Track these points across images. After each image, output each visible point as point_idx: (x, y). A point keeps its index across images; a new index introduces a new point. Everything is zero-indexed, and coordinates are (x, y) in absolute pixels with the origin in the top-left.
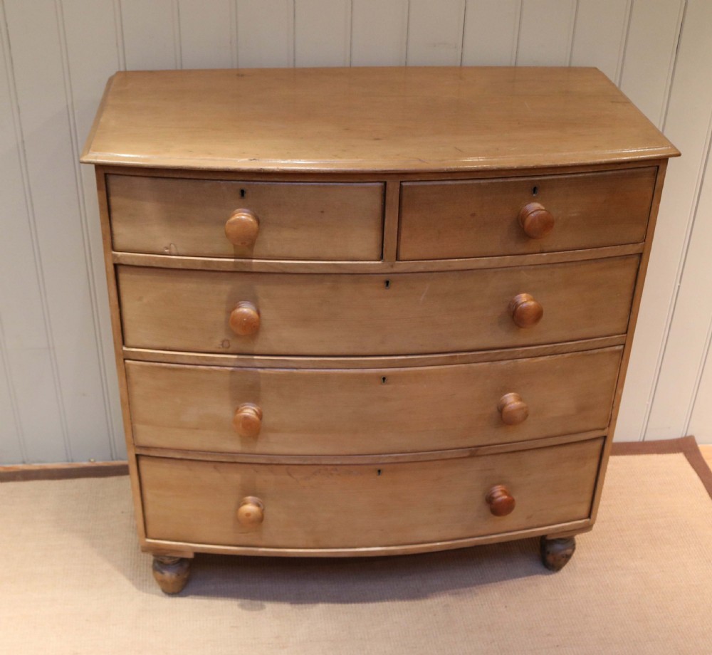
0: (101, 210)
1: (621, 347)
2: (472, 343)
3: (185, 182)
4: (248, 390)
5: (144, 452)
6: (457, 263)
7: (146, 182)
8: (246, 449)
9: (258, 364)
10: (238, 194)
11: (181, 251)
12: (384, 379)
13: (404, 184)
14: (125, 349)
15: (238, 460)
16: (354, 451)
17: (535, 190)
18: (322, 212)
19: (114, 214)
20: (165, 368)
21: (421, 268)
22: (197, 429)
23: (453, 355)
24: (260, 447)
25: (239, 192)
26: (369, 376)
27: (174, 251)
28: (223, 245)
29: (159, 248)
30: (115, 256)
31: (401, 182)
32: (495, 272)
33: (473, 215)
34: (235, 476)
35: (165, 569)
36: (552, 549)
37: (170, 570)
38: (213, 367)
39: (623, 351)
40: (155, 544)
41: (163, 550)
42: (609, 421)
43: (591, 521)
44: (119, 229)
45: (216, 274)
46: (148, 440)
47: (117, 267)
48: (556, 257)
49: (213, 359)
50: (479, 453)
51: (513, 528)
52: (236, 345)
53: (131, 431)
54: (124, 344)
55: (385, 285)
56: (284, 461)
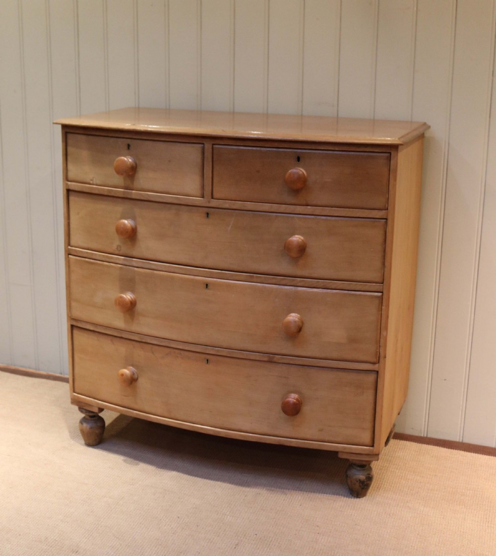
0: (63, 155)
1: (380, 294)
2: (264, 268)
3: (102, 138)
4: (128, 283)
5: (75, 323)
6: (249, 205)
7: (83, 138)
8: (128, 329)
9: (135, 264)
10: (126, 147)
11: (98, 182)
12: (207, 285)
13: (215, 146)
14: (69, 247)
15: (123, 336)
16: (190, 340)
17: (299, 159)
18: (169, 161)
19: (69, 158)
20: (87, 262)
21: (227, 206)
22: (102, 308)
23: (253, 274)
24: (135, 328)
26: (197, 281)
27: (95, 183)
28: (118, 180)
29: (88, 180)
30: (67, 184)
31: (213, 144)
32: (276, 216)
33: (258, 171)
34: (122, 349)
35: (85, 422)
36: (349, 473)
37: (88, 423)
38: (112, 264)
39: (381, 298)
40: (78, 397)
41: (82, 403)
42: (379, 358)
43: (375, 450)
44: (70, 167)
45: (115, 199)
46: (77, 313)
47: (69, 192)
48: (318, 210)
49: (112, 258)
50: (275, 360)
51: (308, 436)
52: (124, 250)
53: (69, 307)
54: (69, 245)
55: (206, 215)
56: (149, 340)
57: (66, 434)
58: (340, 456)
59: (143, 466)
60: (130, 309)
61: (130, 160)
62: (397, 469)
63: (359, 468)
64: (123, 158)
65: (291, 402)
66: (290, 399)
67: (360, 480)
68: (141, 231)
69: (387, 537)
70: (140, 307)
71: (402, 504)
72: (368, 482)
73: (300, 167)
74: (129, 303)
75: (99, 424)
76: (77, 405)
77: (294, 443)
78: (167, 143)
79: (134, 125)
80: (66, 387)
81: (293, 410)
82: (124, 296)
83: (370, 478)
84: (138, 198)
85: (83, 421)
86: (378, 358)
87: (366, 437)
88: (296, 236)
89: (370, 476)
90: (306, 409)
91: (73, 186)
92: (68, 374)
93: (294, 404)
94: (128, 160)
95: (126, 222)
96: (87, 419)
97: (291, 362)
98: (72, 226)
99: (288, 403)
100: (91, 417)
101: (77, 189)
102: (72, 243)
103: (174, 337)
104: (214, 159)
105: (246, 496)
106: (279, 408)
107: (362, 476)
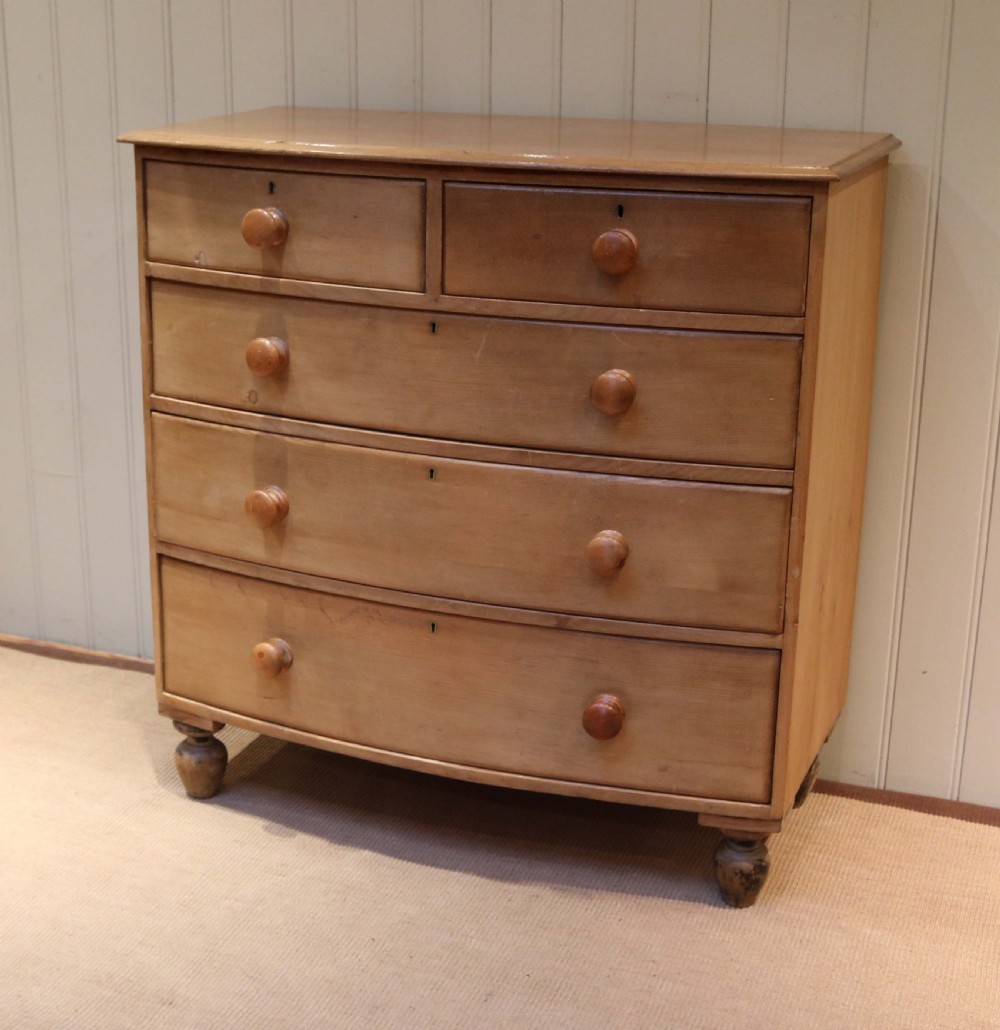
0: (138, 206)
1: (787, 491)
2: (548, 436)
3: (216, 171)
4: (272, 468)
5: (165, 551)
6: (519, 308)
7: (179, 170)
8: (270, 560)
9: (286, 430)
10: (267, 188)
11: (211, 262)
12: (432, 471)
13: (447, 185)
14: (153, 396)
15: (263, 576)
16: (398, 583)
17: (620, 211)
18: (355, 217)
19: (150, 212)
20: (189, 425)
21: (472, 308)
22: (219, 519)
23: (525, 450)
24: (285, 560)
25: (268, 186)
26: (413, 465)
27: (203, 263)
28: (251, 256)
29: (190, 258)
30: (147, 266)
31: (444, 182)
32: (574, 329)
33: (537, 237)
34: (261, 602)
35: (187, 750)
36: (721, 857)
37: (192, 752)
38: (238, 429)
39: (789, 499)
40: (173, 701)
41: (181, 711)
42: (783, 623)
43: (773, 810)
44: (153, 231)
45: (244, 296)
46: (168, 531)
47: (150, 282)
48: (660, 317)
49: (239, 415)
50: (570, 625)
51: (637, 782)
52: (264, 400)
53: (154, 517)
54: (152, 391)
55: (431, 329)
56: (314, 584)
57: (149, 774)
58: (702, 821)
59: (302, 839)
60: (276, 520)
61: (275, 216)
62: (820, 852)
63: (740, 848)
64: (259, 210)
65: (604, 711)
66: (601, 705)
67: (741, 872)
68: (299, 361)
69: (795, 985)
70: (295, 516)
71: (827, 923)
72: (758, 876)
73: (622, 227)
74: (275, 508)
75: (215, 755)
76: (171, 716)
77: (607, 794)
78: (348, 180)
79: (282, 142)
80: (148, 683)
81: (605, 728)
82: (265, 494)
83: (762, 869)
84: (292, 293)
85: (184, 747)
86: (782, 625)
87: (755, 784)
88: (615, 371)
89: (764, 864)
90: (634, 725)
91: (159, 269)
92: (152, 658)
93: (609, 714)
94: (271, 215)
95: (267, 342)
96: (190, 745)
97: (604, 630)
98: (158, 352)
99: (597, 711)
100: (199, 740)
101: (167, 276)
102: (159, 387)
103: (365, 578)
104: (447, 213)
105: (509, 900)
106: (577, 723)
107: (746, 864)
